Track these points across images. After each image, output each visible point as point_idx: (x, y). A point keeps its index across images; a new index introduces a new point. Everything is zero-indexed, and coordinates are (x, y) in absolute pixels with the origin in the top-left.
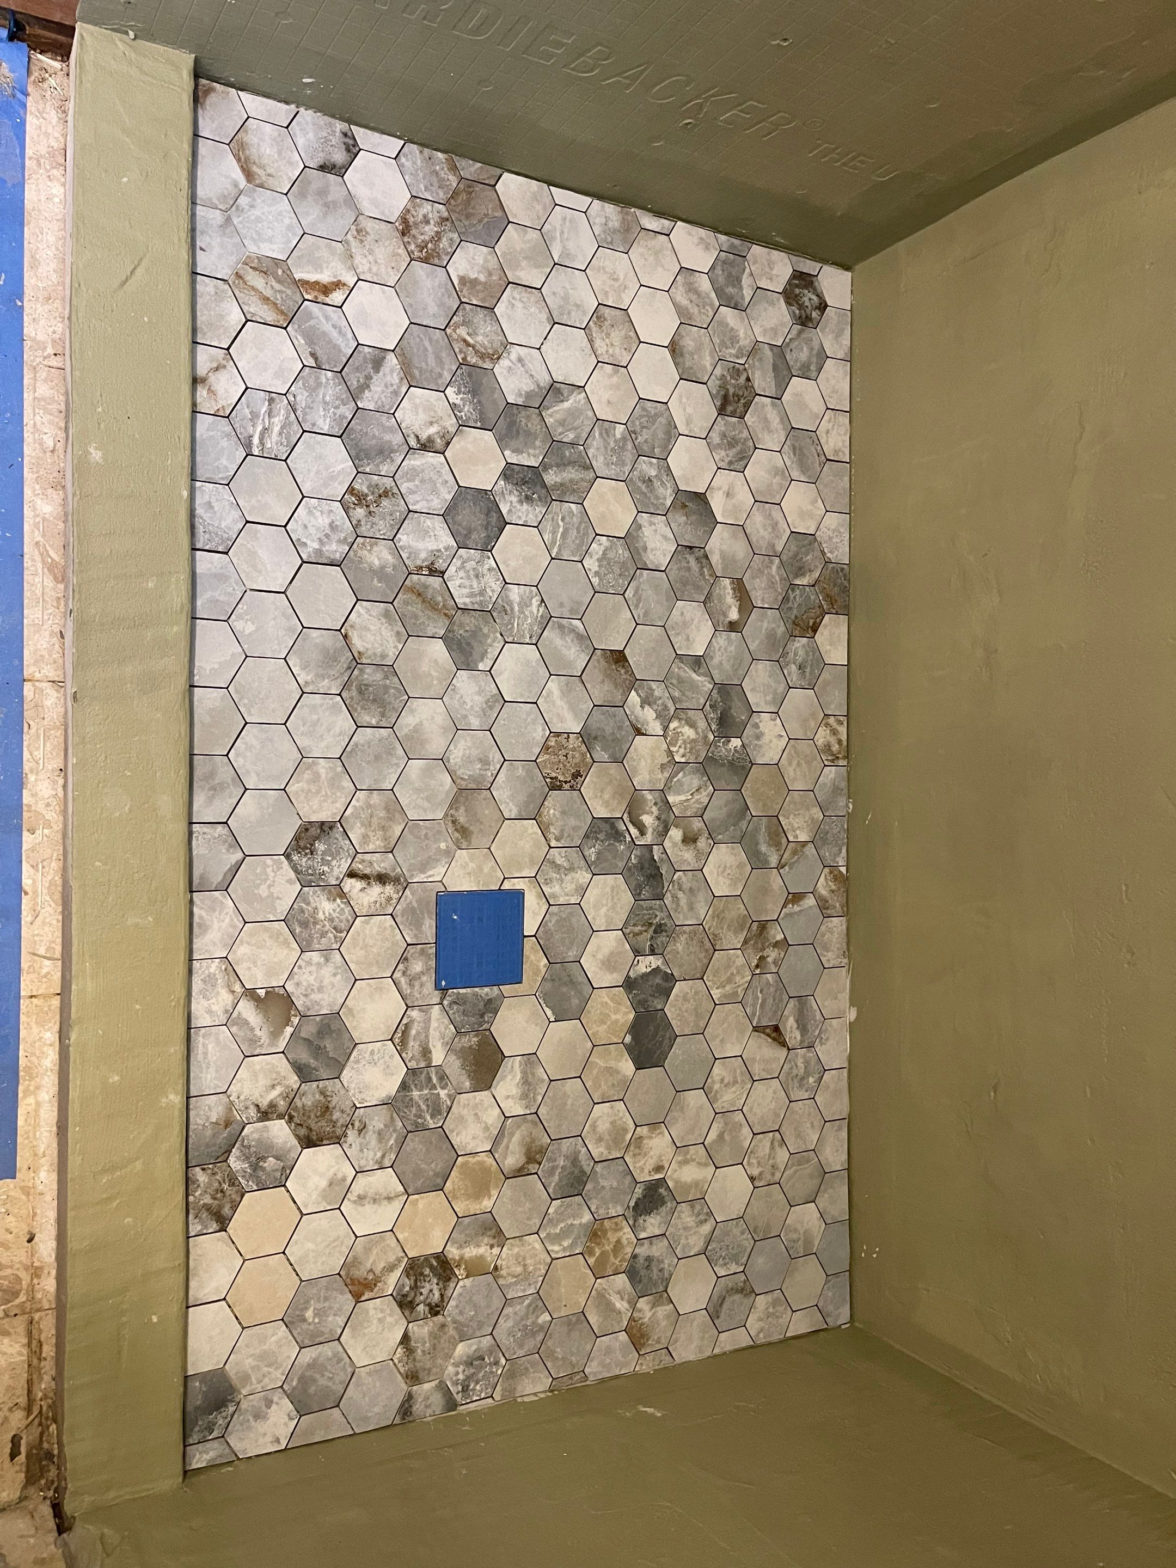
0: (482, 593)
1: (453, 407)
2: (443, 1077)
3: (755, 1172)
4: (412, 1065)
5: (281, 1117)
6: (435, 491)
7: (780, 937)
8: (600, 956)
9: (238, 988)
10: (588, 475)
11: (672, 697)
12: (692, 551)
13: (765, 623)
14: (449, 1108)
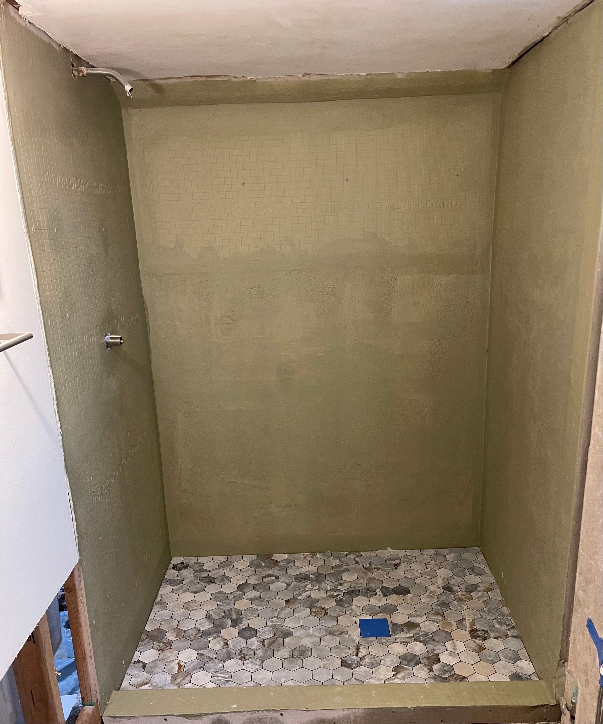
0: (270, 631)
1: (214, 638)
2: (417, 634)
3: (438, 568)
4: (413, 640)
5: (432, 667)
6: (240, 641)
7: (368, 565)
8: (378, 603)
9: (394, 678)
10: (233, 609)
11: (299, 590)
12: (255, 588)
13: (275, 571)
14: (426, 632)
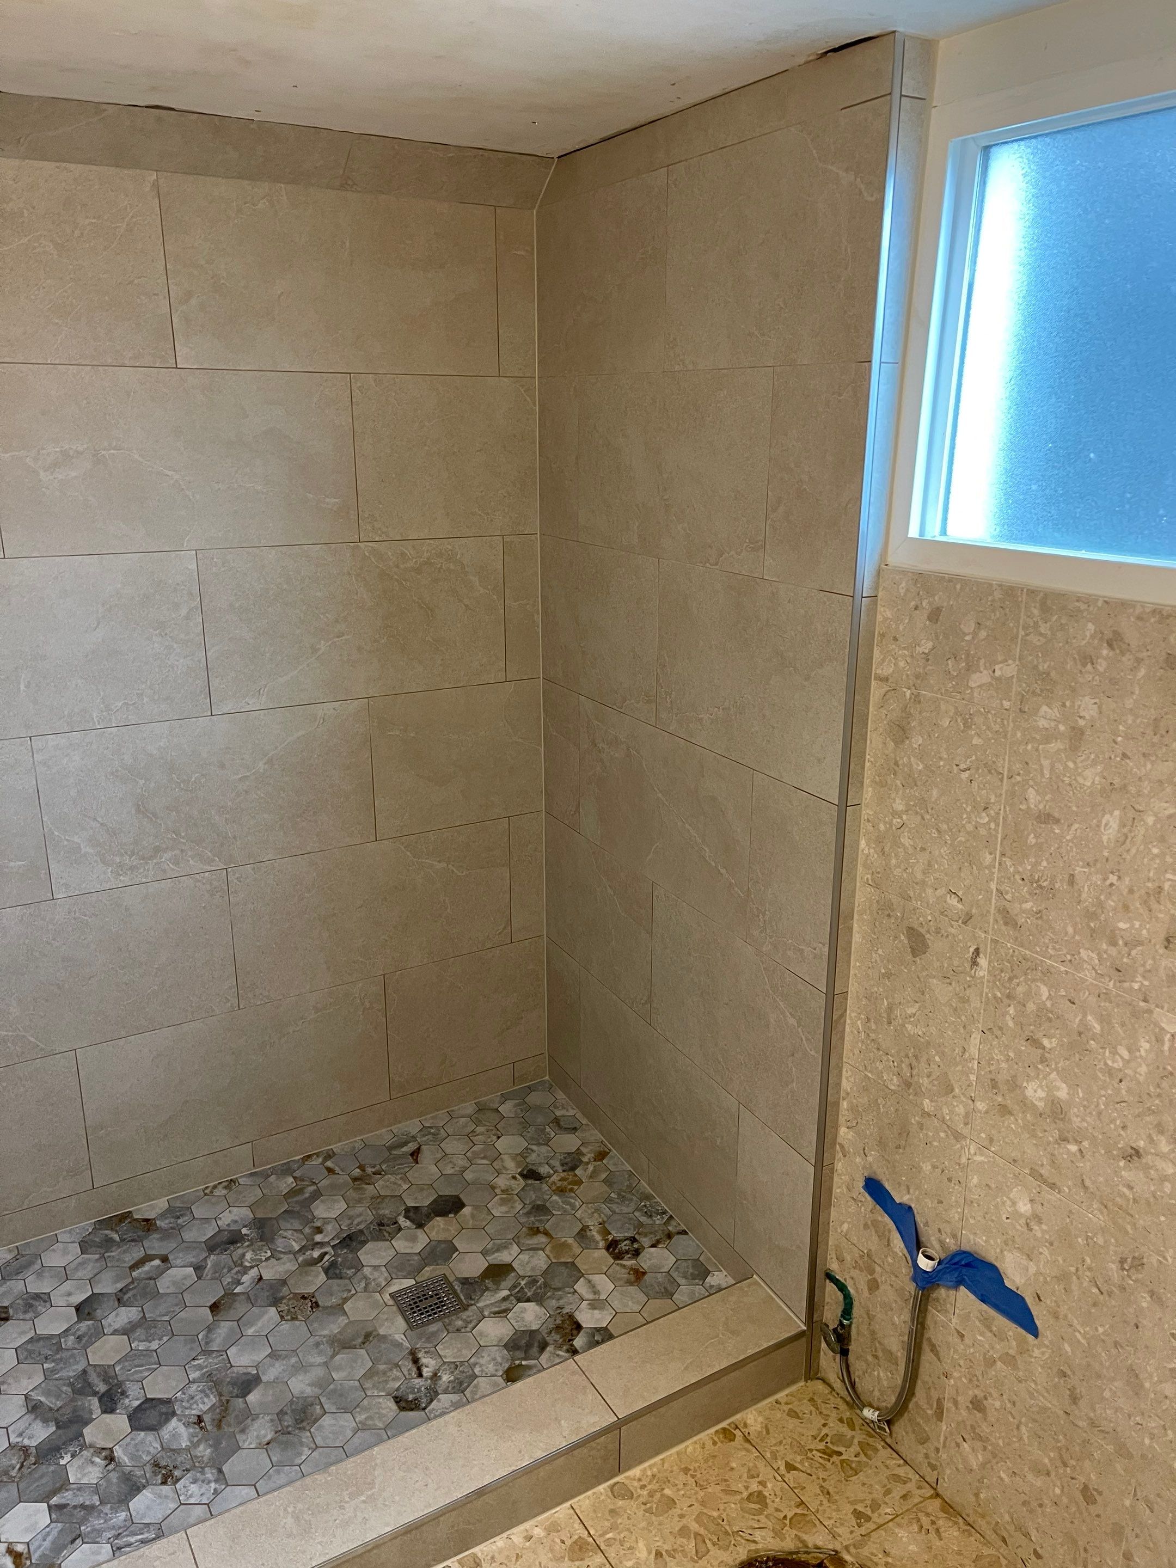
0: (202, 1391)
1: (73, 1456)
2: (515, 1287)
3: (494, 1138)
4: (514, 1302)
5: (572, 1345)
6: (143, 1442)
7: (358, 1170)
8: (411, 1245)
10: (90, 1370)
11: (229, 1271)
12: (120, 1299)
13: (154, 1245)
14: (529, 1276)
